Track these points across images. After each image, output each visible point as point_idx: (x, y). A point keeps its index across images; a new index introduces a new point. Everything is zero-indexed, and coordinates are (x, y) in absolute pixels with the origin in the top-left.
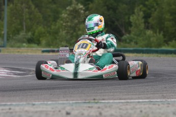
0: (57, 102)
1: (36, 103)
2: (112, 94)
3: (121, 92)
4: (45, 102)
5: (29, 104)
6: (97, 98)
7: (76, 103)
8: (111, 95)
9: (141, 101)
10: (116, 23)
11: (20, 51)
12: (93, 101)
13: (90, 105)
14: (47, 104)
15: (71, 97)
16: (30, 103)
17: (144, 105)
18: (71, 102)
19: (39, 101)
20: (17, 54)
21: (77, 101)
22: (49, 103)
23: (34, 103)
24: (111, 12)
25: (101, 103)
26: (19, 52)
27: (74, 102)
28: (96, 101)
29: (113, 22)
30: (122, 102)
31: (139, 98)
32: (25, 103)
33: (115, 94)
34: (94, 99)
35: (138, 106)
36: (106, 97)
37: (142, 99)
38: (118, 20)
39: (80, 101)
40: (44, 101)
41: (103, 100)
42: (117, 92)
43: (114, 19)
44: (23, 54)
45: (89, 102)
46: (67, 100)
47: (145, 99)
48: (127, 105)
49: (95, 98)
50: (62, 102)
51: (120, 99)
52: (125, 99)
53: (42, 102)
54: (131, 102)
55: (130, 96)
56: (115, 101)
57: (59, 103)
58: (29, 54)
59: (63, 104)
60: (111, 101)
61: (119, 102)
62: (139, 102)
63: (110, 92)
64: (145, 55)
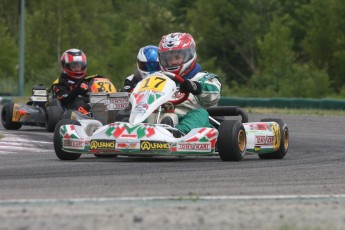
0: (118, 199)
1: (77, 200)
2: (226, 184)
3: (243, 181)
4: (95, 199)
5: (61, 202)
6: (197, 191)
7: (154, 200)
8: (224, 187)
9: (281, 197)
10: (238, 49)
12: (188, 197)
13: (182, 205)
14: (97, 203)
15: (144, 188)
16: (65, 199)
17: (288, 204)
18: (144, 199)
19: (82, 197)
21: (157, 198)
22: (102, 199)
23: (72, 200)
24: (228, 27)
25: (203, 200)
27: (151, 198)
28: (194, 197)
29: (232, 48)
30: (245, 200)
31: (278, 192)
32: (54, 200)
33: (232, 184)
34: (190, 194)
35: (275, 207)
36: (214, 190)
37: (284, 193)
38: (241, 44)
39: (162, 198)
40: (91, 197)
41: (208, 194)
42: (234, 181)
43: (233, 42)
45: (180, 200)
46: (137, 195)
47: (290, 193)
48: (254, 204)
49: (192, 191)
50: (126, 198)
51: (241, 194)
52: (250, 194)
53: (88, 199)
54: (263, 200)
55: (260, 189)
56: (232, 197)
57: (121, 201)
59: (130, 201)
60: (224, 197)
61: (240, 200)
62: (277, 199)
63: (223, 181)
64: (292, 111)
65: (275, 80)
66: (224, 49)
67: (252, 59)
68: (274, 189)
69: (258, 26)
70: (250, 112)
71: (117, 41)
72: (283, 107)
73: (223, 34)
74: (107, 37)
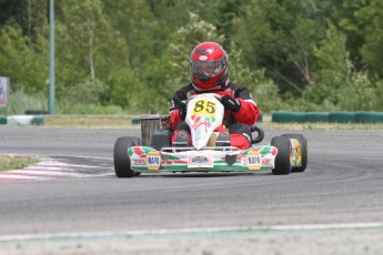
0: (180, 231)
1: (134, 232)
2: (296, 211)
3: (314, 207)
4: (154, 231)
6: (266, 220)
7: (220, 232)
8: (295, 215)
9: (361, 225)
10: (291, 58)
11: (86, 120)
12: (257, 227)
13: (253, 236)
15: (207, 218)
16: (121, 232)
17: (371, 234)
18: (210, 230)
19: (139, 229)
20: (79, 127)
21: (223, 229)
22: (163, 231)
24: (280, 33)
25: (275, 230)
26: (83, 123)
27: (216, 229)
28: (265, 227)
29: (284, 56)
30: (321, 230)
31: (357, 220)
32: (109, 233)
33: (303, 211)
34: (259, 224)
35: (357, 237)
36: (285, 219)
37: (363, 221)
38: (293, 52)
39: (228, 229)
40: (150, 229)
41: (279, 224)
42: (306, 207)
43: (285, 50)
44: (92, 127)
45: (249, 230)
46: (201, 226)
47: (370, 221)
48: (333, 234)
49: (260, 219)
50: (189, 230)
51: (317, 222)
52: (326, 222)
53: (147, 232)
54: (341, 229)
56: (306, 227)
57: (183, 233)
58: (106, 127)
60: (297, 227)
61: (315, 230)
62: (358, 229)
63: (292, 208)
64: (357, 126)
65: (333, 91)
66: (276, 58)
67: (307, 68)
68: (352, 216)
69: (312, 32)
70: (310, 128)
71: (157, 52)
72: (346, 122)
73: (274, 42)
74: (146, 47)
